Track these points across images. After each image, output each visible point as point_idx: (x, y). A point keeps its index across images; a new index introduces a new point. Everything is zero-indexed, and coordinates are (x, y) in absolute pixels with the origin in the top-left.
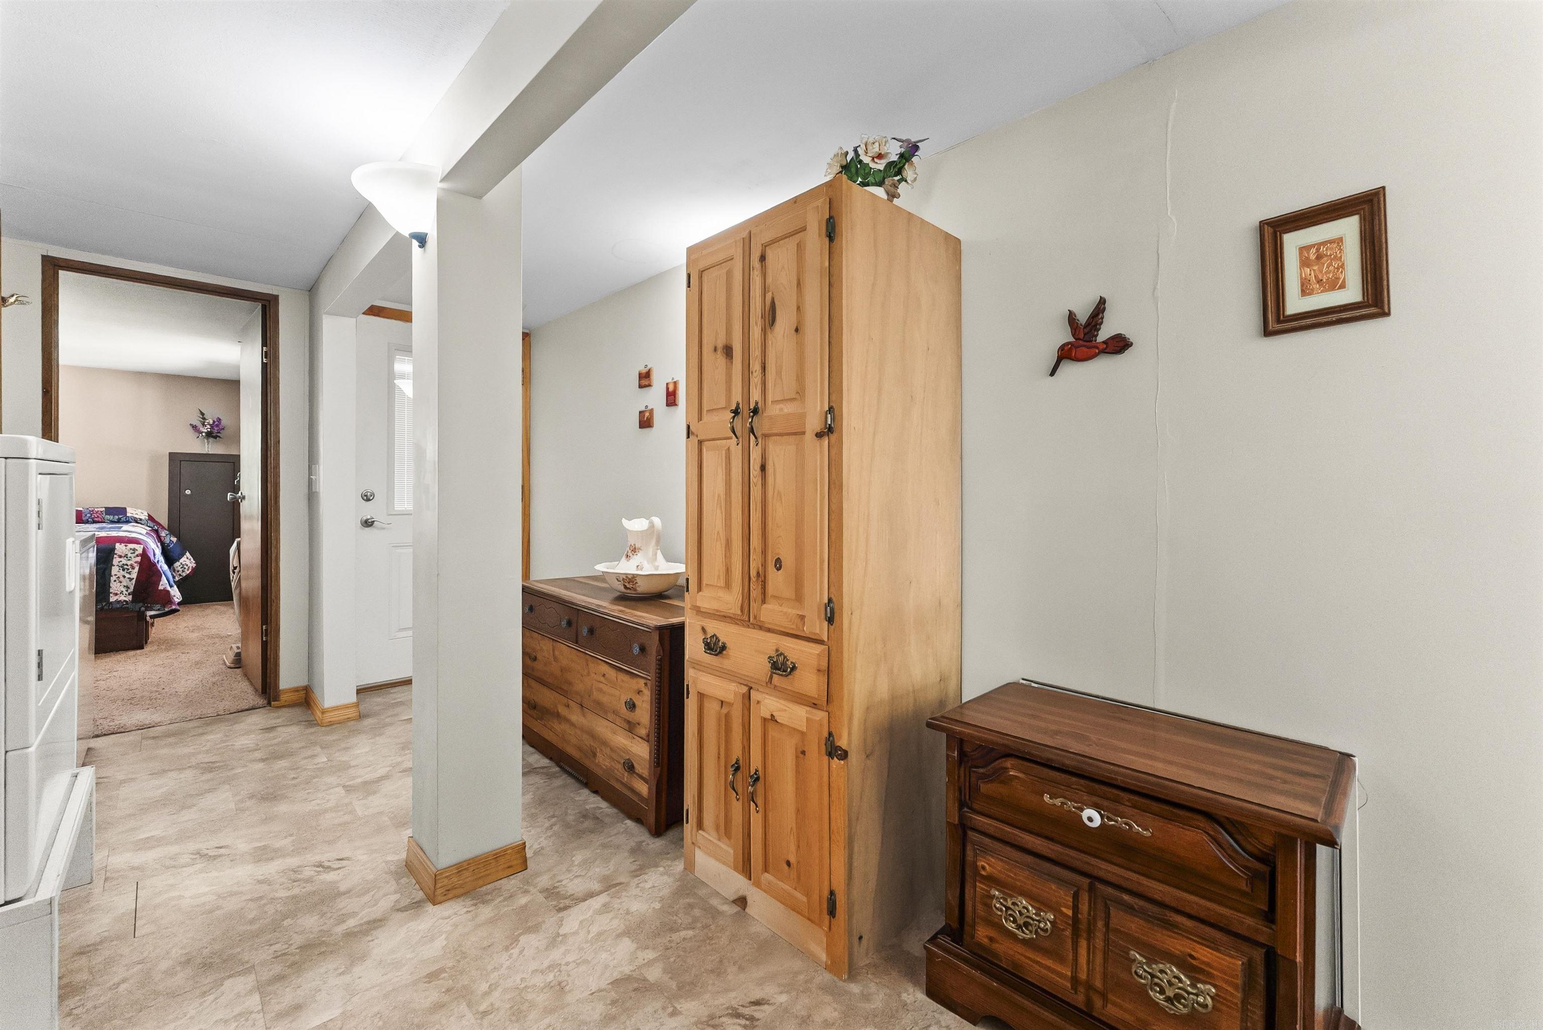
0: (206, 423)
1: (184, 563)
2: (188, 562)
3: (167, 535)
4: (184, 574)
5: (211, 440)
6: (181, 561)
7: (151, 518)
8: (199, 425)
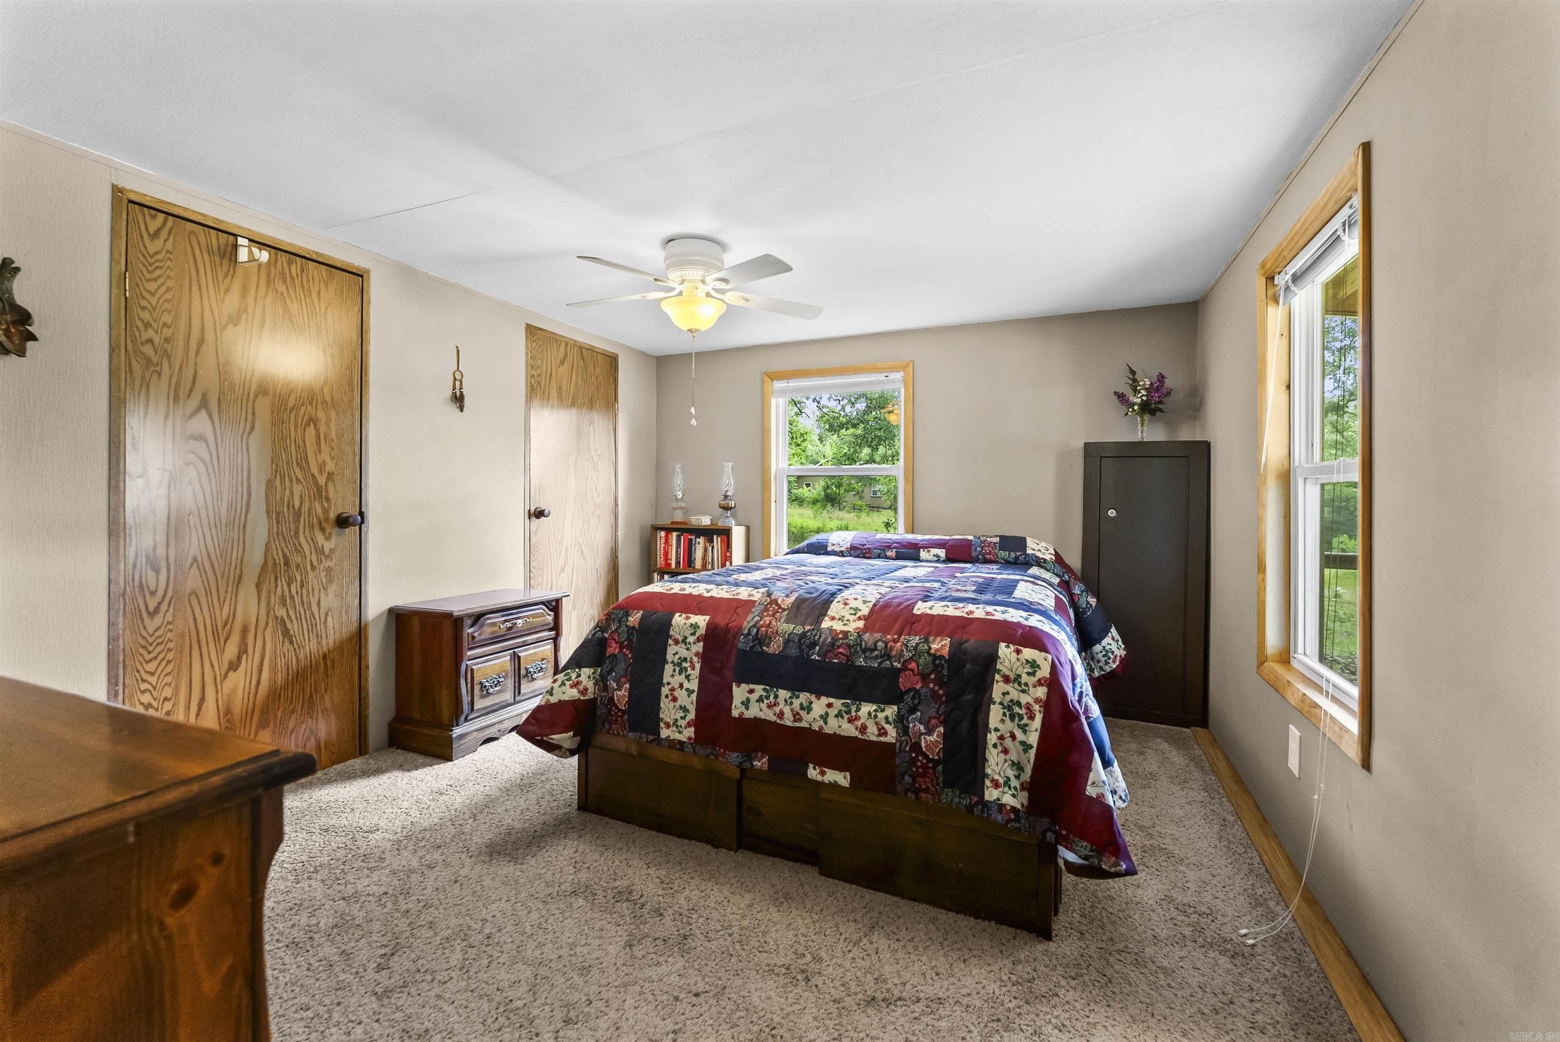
0: (1139, 388)
1: (1108, 647)
2: (1114, 647)
3: (1082, 592)
4: (1108, 669)
5: (1147, 417)
6: (1104, 643)
7: (1059, 559)
8: (1128, 392)
